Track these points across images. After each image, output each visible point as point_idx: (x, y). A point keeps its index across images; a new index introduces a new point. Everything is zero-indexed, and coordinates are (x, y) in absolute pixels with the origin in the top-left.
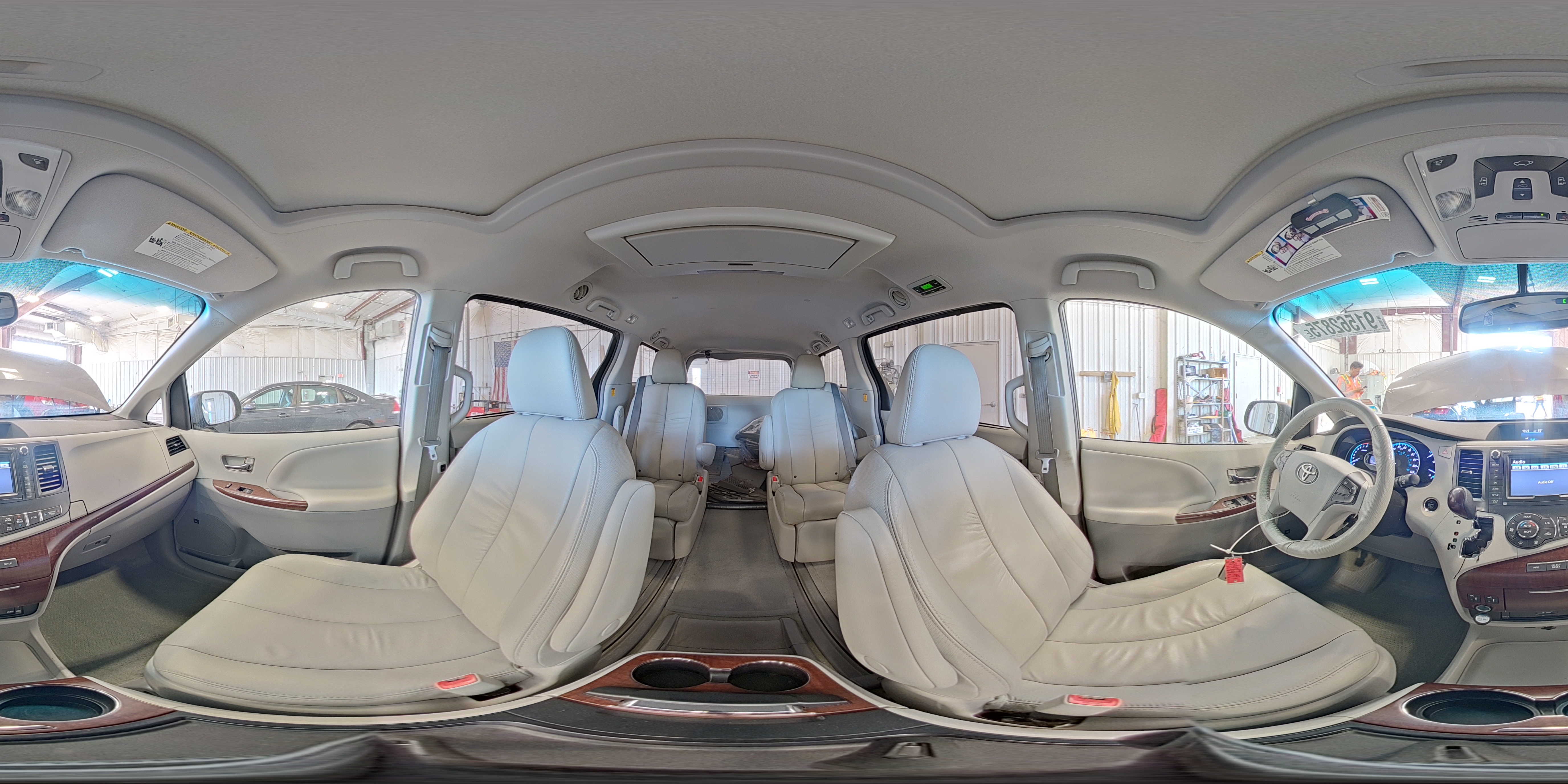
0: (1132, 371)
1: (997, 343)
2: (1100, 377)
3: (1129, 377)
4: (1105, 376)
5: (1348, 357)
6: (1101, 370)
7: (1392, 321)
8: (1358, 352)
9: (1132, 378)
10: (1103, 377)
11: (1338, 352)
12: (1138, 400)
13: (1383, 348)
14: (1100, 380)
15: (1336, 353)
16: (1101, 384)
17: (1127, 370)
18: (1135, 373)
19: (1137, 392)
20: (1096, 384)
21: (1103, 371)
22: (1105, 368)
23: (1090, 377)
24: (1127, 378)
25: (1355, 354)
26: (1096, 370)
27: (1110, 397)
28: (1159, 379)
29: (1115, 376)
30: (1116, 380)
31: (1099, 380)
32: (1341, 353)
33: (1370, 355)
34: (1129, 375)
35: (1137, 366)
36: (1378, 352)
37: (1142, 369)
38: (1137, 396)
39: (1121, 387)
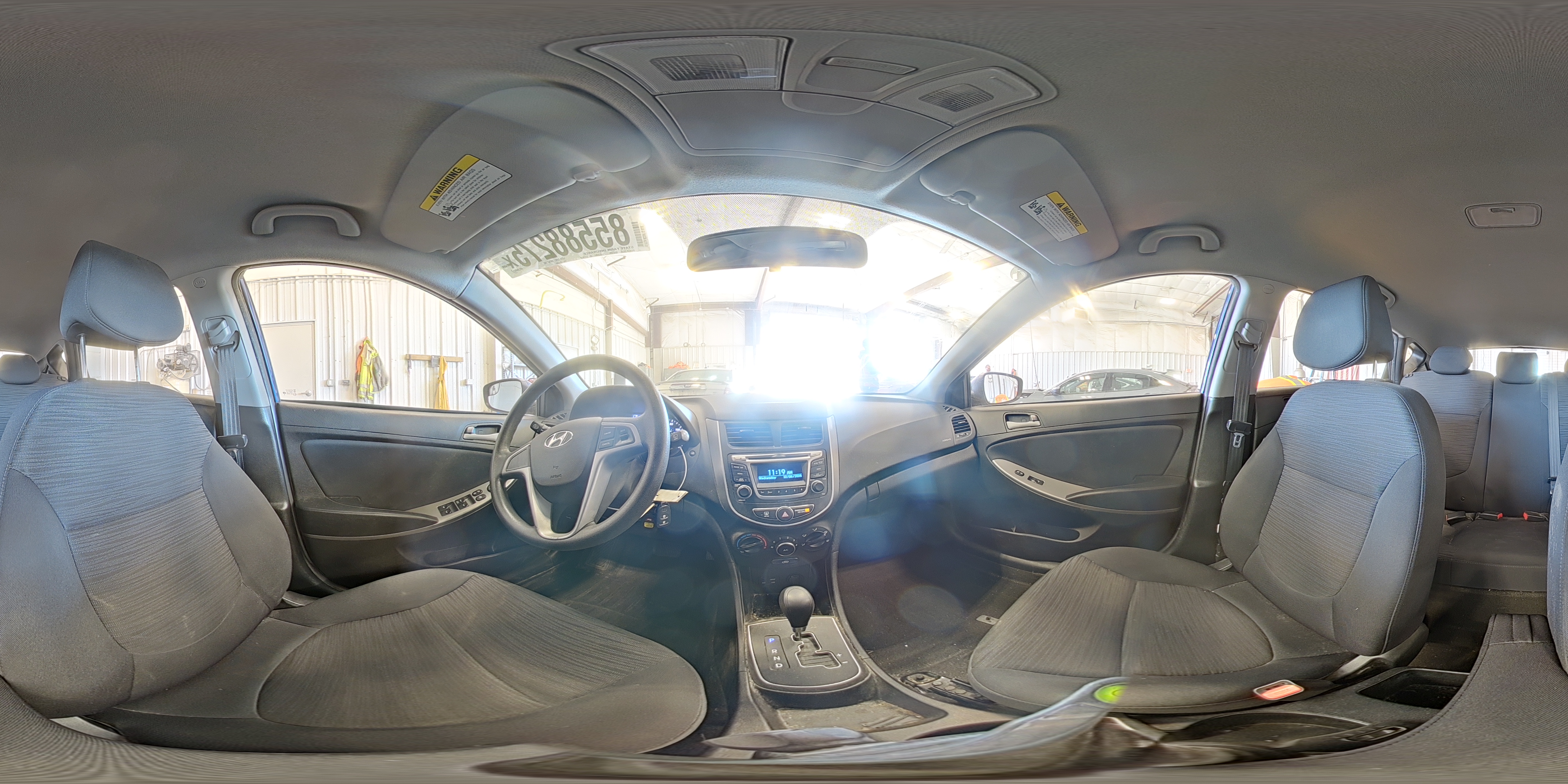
0: (459, 356)
1: (312, 323)
2: (427, 362)
3: (457, 362)
4: (432, 361)
5: (653, 351)
6: (428, 354)
7: (696, 316)
8: (662, 346)
9: (459, 363)
10: (430, 361)
11: (644, 346)
12: (466, 387)
13: (687, 342)
14: (427, 364)
15: (643, 347)
16: (428, 369)
17: (454, 355)
18: (462, 358)
19: (465, 378)
20: (423, 369)
21: (431, 355)
22: (433, 352)
23: (416, 361)
24: (454, 364)
25: (660, 347)
26: (423, 353)
27: (439, 383)
28: (486, 365)
29: (444, 360)
30: (445, 365)
31: (425, 364)
32: (646, 346)
33: (675, 349)
34: (457, 361)
35: (464, 351)
36: (683, 345)
37: (469, 354)
38: (465, 383)
39: (450, 371)
